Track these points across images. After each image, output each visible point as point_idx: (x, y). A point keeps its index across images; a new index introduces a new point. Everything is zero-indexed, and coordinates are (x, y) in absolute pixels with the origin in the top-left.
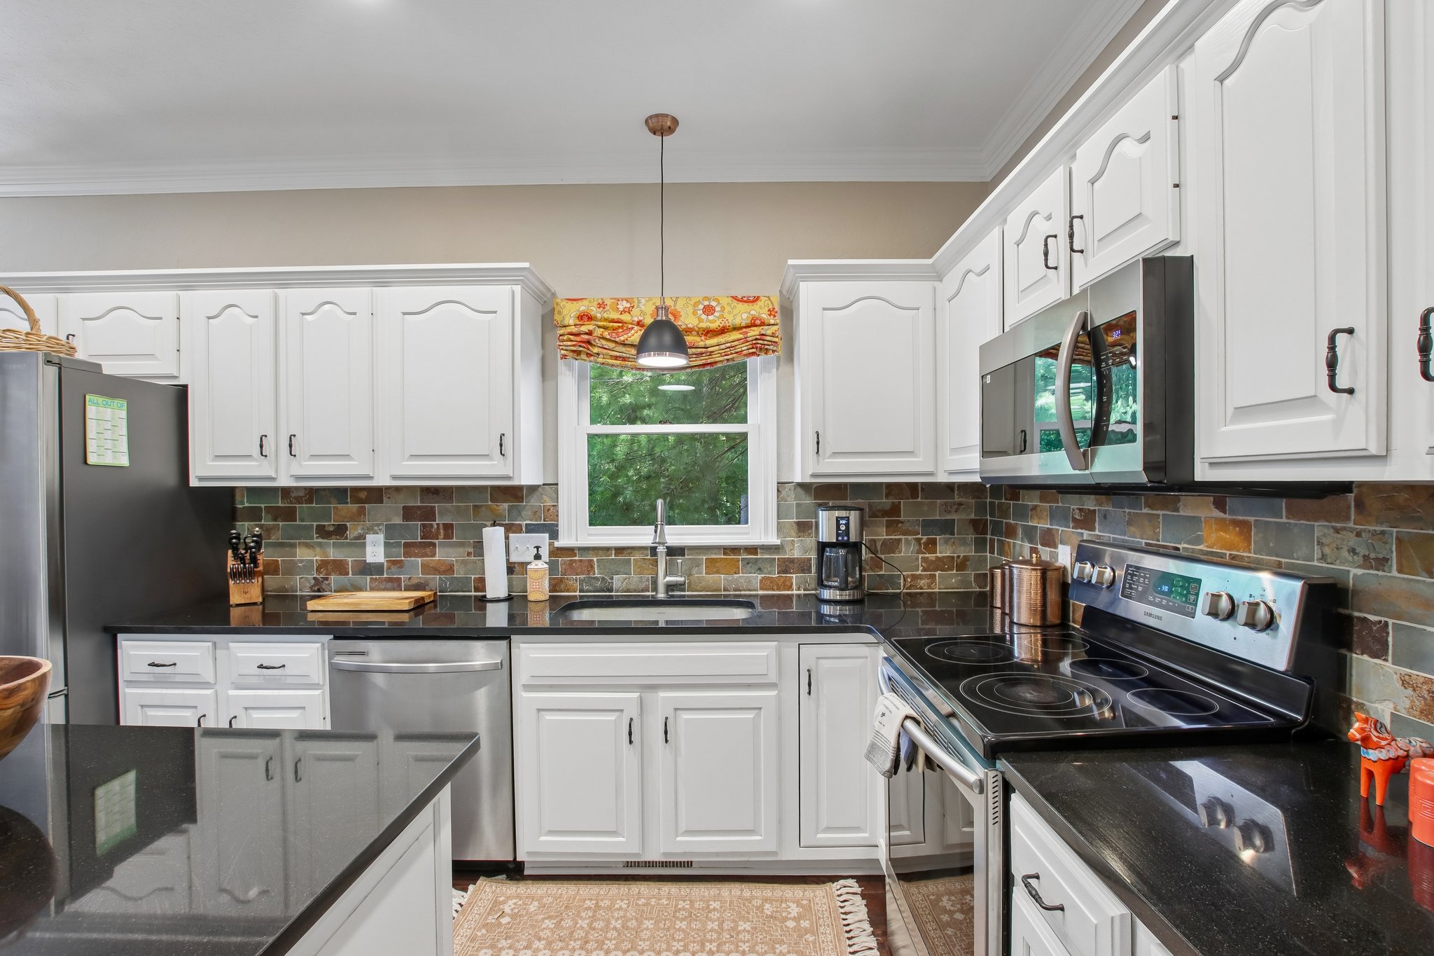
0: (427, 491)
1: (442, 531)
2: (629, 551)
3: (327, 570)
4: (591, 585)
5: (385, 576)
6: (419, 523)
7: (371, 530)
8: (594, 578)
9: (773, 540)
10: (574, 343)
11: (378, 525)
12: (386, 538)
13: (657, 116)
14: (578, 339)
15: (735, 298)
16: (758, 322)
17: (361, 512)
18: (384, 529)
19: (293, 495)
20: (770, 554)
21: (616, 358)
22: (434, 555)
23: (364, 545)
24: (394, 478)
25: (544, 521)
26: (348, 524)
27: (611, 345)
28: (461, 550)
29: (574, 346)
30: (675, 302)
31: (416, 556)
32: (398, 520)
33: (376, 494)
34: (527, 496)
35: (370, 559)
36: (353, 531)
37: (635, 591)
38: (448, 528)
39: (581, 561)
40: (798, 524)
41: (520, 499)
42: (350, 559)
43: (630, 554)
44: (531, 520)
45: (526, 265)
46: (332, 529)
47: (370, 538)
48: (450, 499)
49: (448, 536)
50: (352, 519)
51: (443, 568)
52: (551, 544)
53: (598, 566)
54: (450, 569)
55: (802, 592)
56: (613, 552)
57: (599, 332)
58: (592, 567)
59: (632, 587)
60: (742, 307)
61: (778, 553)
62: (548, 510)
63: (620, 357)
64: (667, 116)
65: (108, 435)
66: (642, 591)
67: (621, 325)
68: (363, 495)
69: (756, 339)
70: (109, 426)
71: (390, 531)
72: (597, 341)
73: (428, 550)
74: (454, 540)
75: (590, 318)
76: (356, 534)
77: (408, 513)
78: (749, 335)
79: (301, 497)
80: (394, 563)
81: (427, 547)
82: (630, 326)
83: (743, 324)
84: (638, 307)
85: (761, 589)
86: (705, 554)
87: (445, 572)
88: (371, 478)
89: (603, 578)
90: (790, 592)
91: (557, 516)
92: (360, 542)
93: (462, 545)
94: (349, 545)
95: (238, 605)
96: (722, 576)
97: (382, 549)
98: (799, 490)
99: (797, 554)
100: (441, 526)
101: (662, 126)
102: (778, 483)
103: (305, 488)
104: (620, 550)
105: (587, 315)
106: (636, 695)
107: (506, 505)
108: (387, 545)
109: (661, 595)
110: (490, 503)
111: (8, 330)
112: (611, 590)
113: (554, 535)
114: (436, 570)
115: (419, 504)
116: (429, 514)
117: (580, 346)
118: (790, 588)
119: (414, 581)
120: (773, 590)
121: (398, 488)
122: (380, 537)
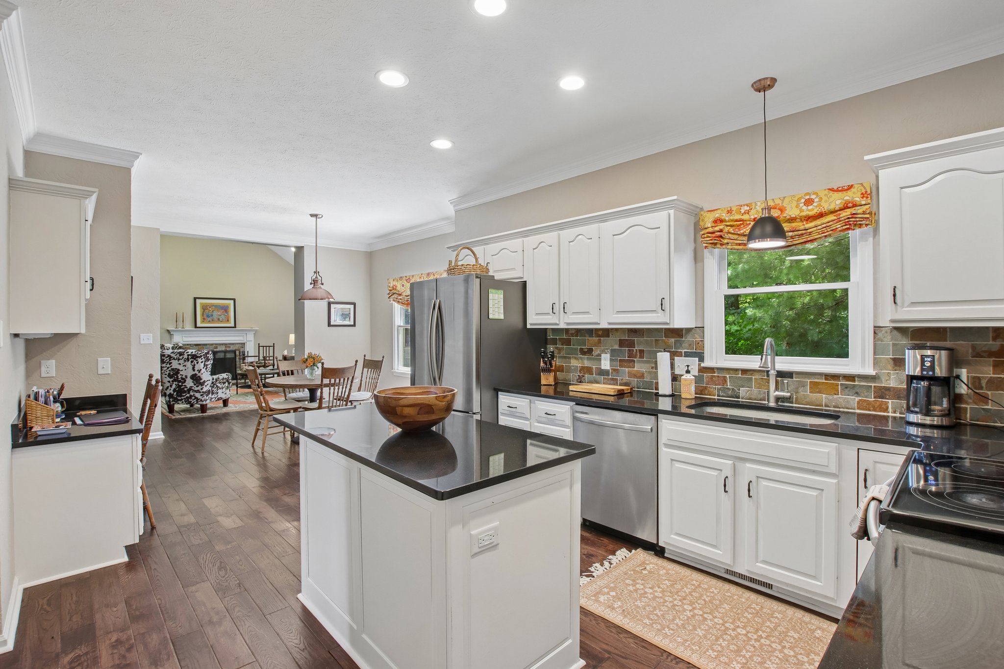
0: (631, 331)
1: (638, 354)
2: (752, 372)
3: (584, 371)
4: (725, 393)
5: (610, 377)
6: (627, 349)
7: (604, 352)
8: (727, 388)
9: (870, 371)
10: (711, 238)
11: (607, 349)
12: (611, 356)
13: (760, 80)
14: (714, 235)
15: (832, 190)
16: (850, 205)
17: (599, 342)
18: (610, 351)
19: (570, 332)
20: (866, 382)
21: (740, 244)
22: (634, 367)
23: (600, 360)
24: (610, 324)
25: (696, 350)
26: (593, 348)
27: (735, 237)
28: (648, 365)
29: (711, 240)
30: (783, 201)
31: (625, 367)
32: (616, 347)
33: (606, 332)
34: (685, 335)
35: (603, 368)
37: (755, 400)
38: (642, 352)
39: (718, 376)
40: (894, 360)
41: (681, 336)
42: (594, 367)
43: (751, 375)
44: (688, 349)
45: (675, 197)
46: (586, 350)
47: (603, 356)
48: (643, 336)
49: (642, 357)
50: (595, 346)
51: (639, 375)
52: (699, 365)
53: (730, 381)
54: (642, 376)
55: (898, 415)
56: (740, 372)
57: (726, 229)
58: (726, 381)
59: (753, 397)
60: (836, 195)
61: (875, 382)
62: (698, 344)
63: (742, 244)
64: (767, 78)
65: (496, 306)
66: (761, 400)
67: (742, 222)
68: (600, 333)
69: (848, 218)
70: (497, 302)
71: (613, 353)
72: (726, 235)
73: (631, 364)
74: (645, 359)
75: (722, 221)
76: (597, 353)
77: (622, 343)
78: (841, 216)
79: (573, 333)
80: (614, 370)
81: (630, 362)
82: (748, 222)
83: (837, 208)
84: (755, 208)
85: (858, 408)
86: (809, 378)
87: (640, 377)
88: (599, 324)
89: (733, 389)
90: (885, 414)
91: (704, 347)
92: (598, 359)
93: (648, 362)
94: (594, 359)
95: (544, 385)
96: (824, 395)
97: (609, 362)
98: (895, 332)
99: (892, 384)
100: (638, 351)
101: (763, 86)
102: (875, 327)
103: (575, 329)
104: (745, 371)
105: (719, 220)
106: (731, 462)
107: (673, 340)
108: (611, 360)
109: (772, 404)
110: (664, 338)
111: (468, 265)
112: (738, 398)
113: (702, 359)
114: (635, 376)
115: (627, 338)
116: (631, 344)
117: (715, 240)
118: (886, 410)
119: (624, 381)
120: (870, 410)
121: (617, 330)
122: (608, 356)
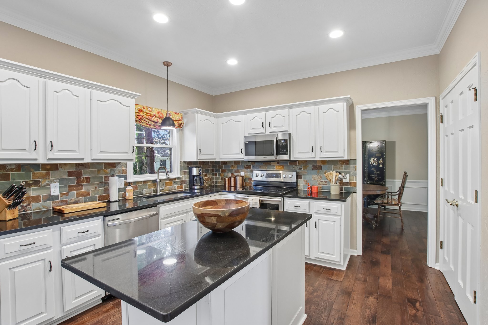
0: (78, 165)
1: (85, 180)
2: (147, 182)
3: (29, 201)
4: (136, 193)
5: (60, 200)
6: (75, 177)
7: (53, 181)
8: (137, 191)
9: (179, 176)
10: (138, 118)
11: (56, 179)
12: (60, 185)
13: (168, 62)
14: (139, 117)
15: (174, 112)
16: (180, 120)
17: (48, 174)
18: (58, 180)
19: (9, 167)
20: (179, 180)
21: (148, 124)
22: (82, 189)
23: (50, 188)
25: (122, 174)
26: (40, 180)
27: (148, 121)
28: (93, 186)
29: (137, 119)
30: (161, 111)
31: (74, 190)
32: (66, 177)
33: (55, 167)
34: (117, 166)
35: (52, 194)
36: (43, 182)
37: (149, 194)
38: (88, 178)
39: (134, 186)
40: (184, 171)
41: (114, 167)
42: (42, 195)
43: (147, 183)
44: (118, 174)
45: (140, 95)
46: (31, 182)
47: (52, 185)
48: (88, 168)
49: (88, 181)
50: (43, 177)
51: (86, 194)
52: (125, 182)
53: (139, 187)
54: (89, 194)
55: (185, 189)
56: (143, 182)
57: (146, 116)
58: (137, 188)
59: (148, 193)
60: (176, 115)
61: (180, 179)
62: (124, 170)
64: (170, 62)
66: (151, 193)
67: (150, 115)
68: (48, 167)
69: (180, 124)
71: (62, 181)
72: (144, 119)
73: (79, 188)
74: (90, 183)
75: (142, 111)
76: (45, 183)
77: (70, 174)
78: (179, 123)
79: (13, 169)
80: (64, 194)
81: (79, 186)
82: (153, 116)
83: (177, 120)
84: (153, 110)
85: (177, 189)
86: (165, 181)
87: (86, 195)
89: (140, 191)
90: (183, 189)
91: (127, 172)
92: (48, 186)
93: (93, 184)
94: (41, 189)
96: (169, 187)
97: (58, 189)
98: (184, 163)
99: (184, 179)
100: (85, 178)
101: (167, 64)
102: (180, 161)
103: (16, 164)
104: (145, 182)
107: (109, 169)
108: (60, 187)
109: (159, 193)
110: (104, 169)
112: (142, 194)
113: (126, 178)
114: (83, 195)
115: (75, 170)
116: (80, 174)
117: (139, 119)
118: (183, 188)
119: (73, 200)
120: (179, 189)
121: (65, 164)
122: (58, 184)
